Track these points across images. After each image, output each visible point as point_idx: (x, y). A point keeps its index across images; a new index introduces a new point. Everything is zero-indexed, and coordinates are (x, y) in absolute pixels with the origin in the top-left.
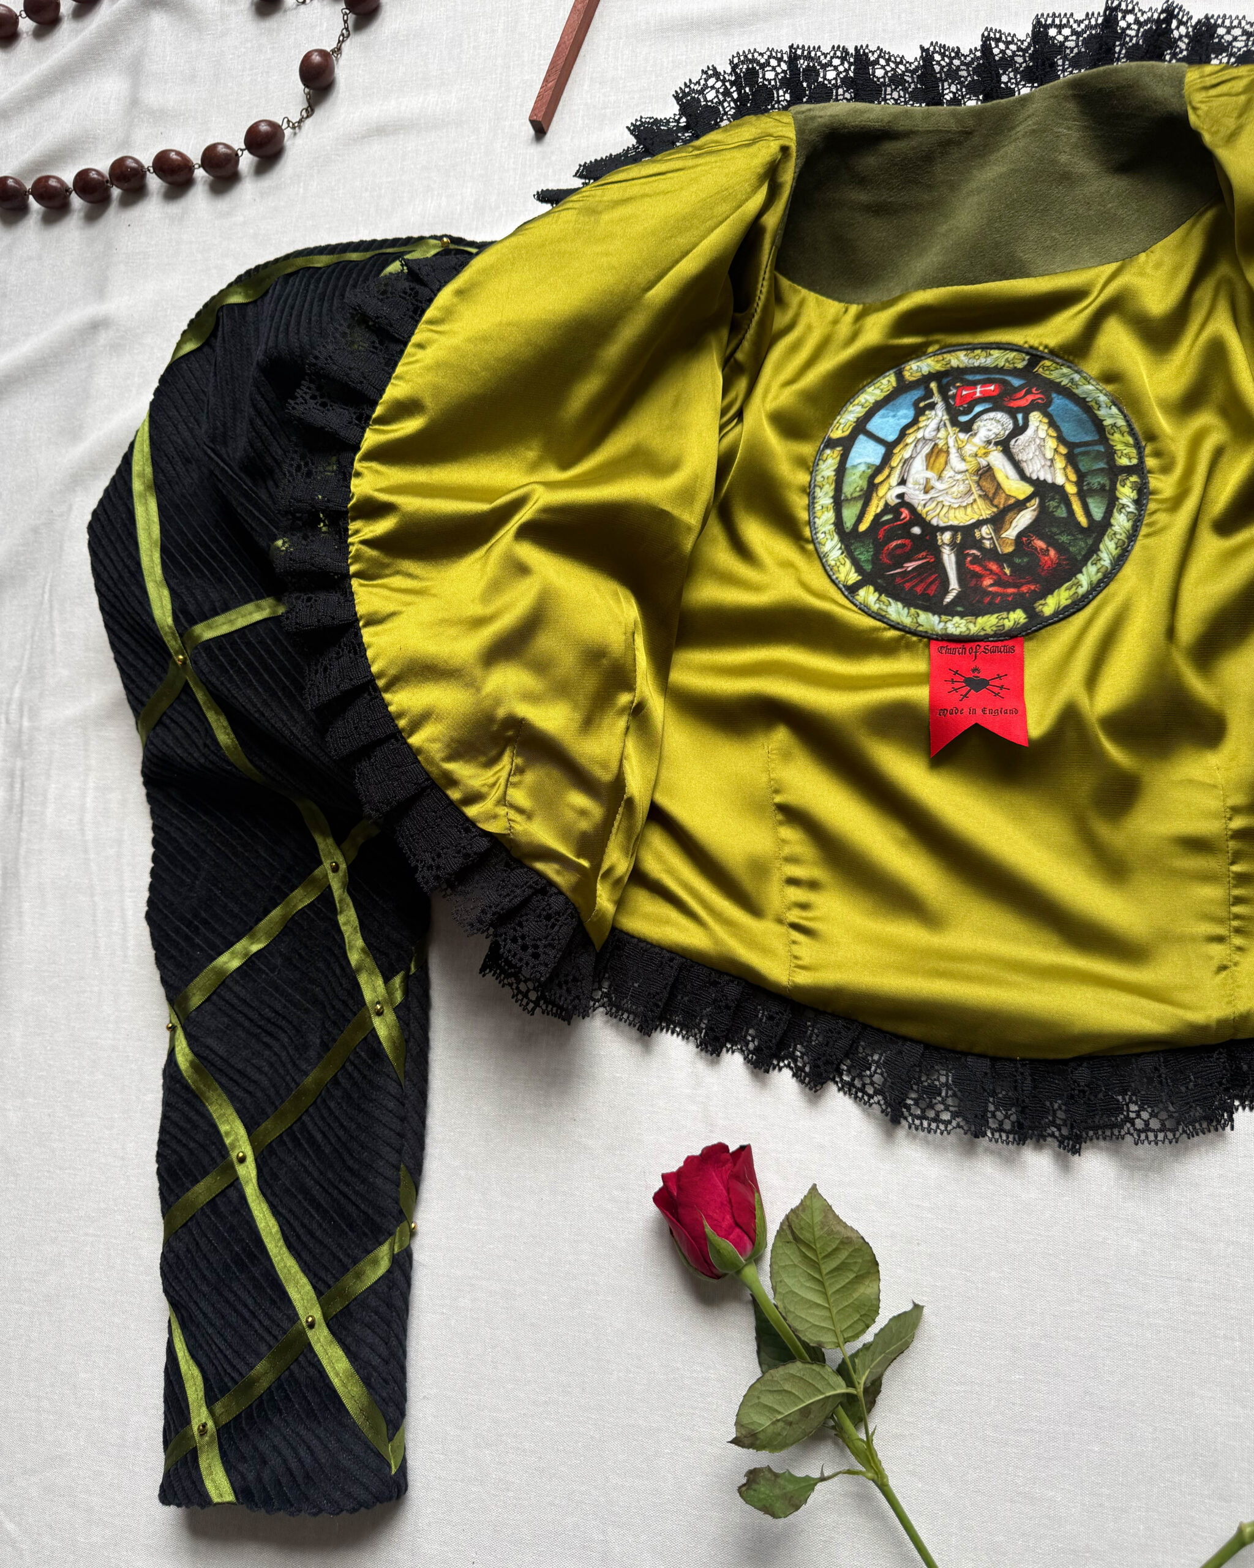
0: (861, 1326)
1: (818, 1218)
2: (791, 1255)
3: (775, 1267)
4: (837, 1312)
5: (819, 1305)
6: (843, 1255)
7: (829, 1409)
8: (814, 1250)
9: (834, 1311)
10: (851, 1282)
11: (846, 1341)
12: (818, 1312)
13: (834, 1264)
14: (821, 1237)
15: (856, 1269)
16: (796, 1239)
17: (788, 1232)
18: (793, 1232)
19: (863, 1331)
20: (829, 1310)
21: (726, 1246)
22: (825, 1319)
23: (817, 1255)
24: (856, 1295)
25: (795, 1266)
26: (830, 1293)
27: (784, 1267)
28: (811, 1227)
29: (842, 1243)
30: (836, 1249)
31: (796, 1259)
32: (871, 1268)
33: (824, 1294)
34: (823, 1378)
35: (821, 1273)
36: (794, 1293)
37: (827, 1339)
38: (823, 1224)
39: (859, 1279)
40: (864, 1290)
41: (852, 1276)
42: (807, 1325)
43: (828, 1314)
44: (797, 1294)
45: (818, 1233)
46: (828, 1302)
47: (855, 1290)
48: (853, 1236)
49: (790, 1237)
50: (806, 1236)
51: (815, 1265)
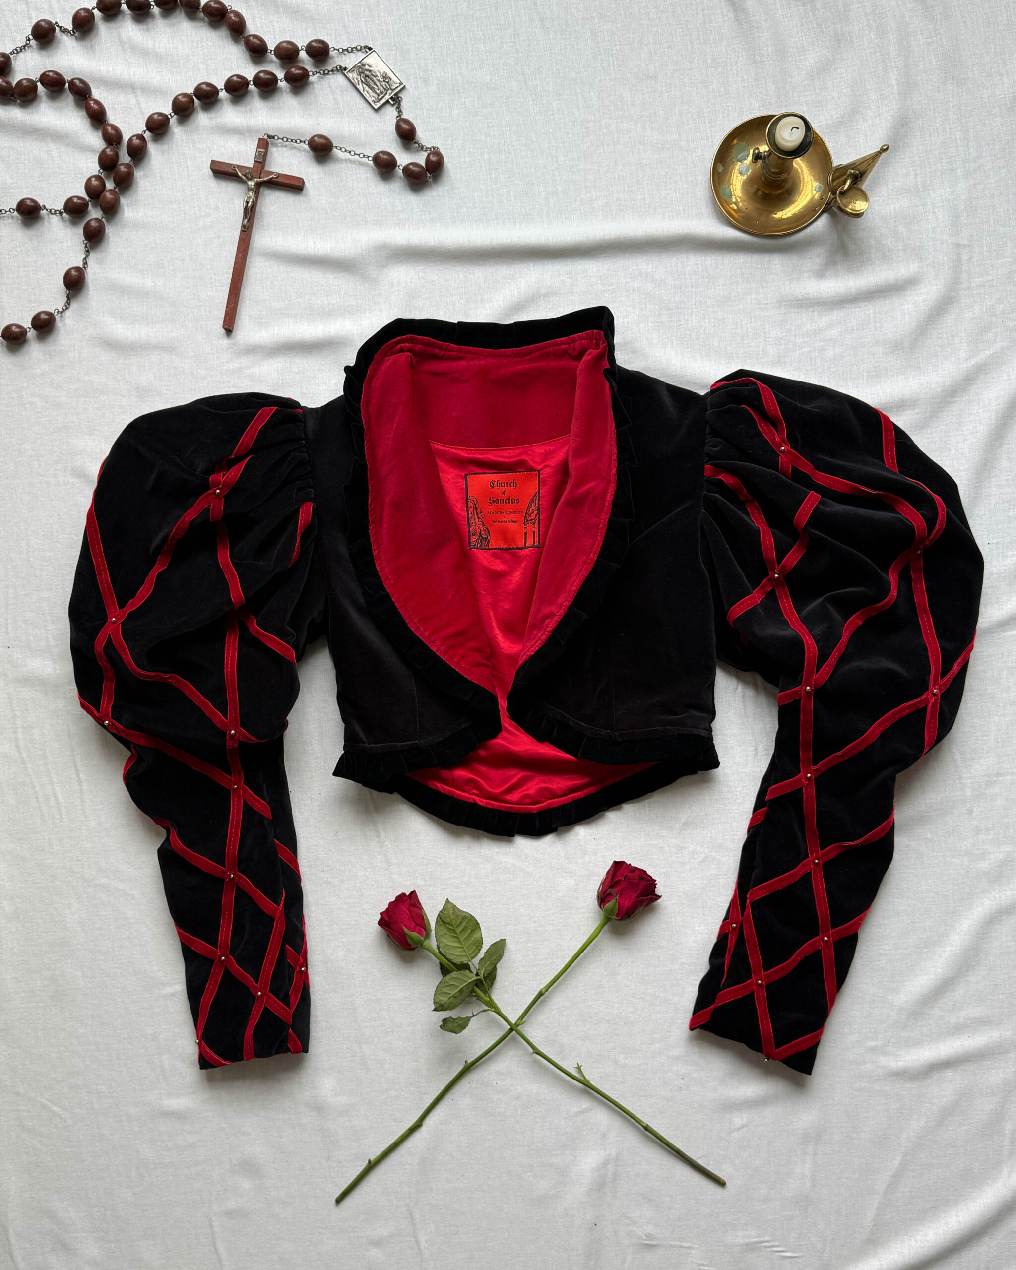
0: (477, 951)
1: (451, 911)
2: (443, 930)
3: (437, 936)
4: (467, 948)
5: (458, 947)
6: (464, 924)
7: (470, 989)
8: (452, 925)
9: (465, 947)
10: (469, 934)
11: (472, 958)
12: (459, 950)
13: (461, 928)
14: (454, 919)
15: (470, 928)
16: (444, 922)
17: (440, 921)
18: (442, 921)
19: (479, 952)
20: (463, 947)
21: (414, 935)
22: (462, 952)
23: (453, 927)
24: (472, 939)
25: (446, 934)
26: (462, 940)
27: (441, 936)
28: (449, 916)
29: (463, 918)
30: (461, 922)
31: (446, 931)
32: (476, 926)
33: (460, 942)
34: (466, 975)
35: (456, 934)
36: (447, 945)
37: (465, 960)
38: (454, 913)
39: (473, 931)
40: (476, 936)
41: (469, 931)
42: (455, 956)
43: (462, 949)
44: (449, 945)
45: (452, 917)
46: (462, 944)
47: (472, 937)
48: (467, 915)
49: (442, 923)
50: (448, 920)
51: (454, 931)
